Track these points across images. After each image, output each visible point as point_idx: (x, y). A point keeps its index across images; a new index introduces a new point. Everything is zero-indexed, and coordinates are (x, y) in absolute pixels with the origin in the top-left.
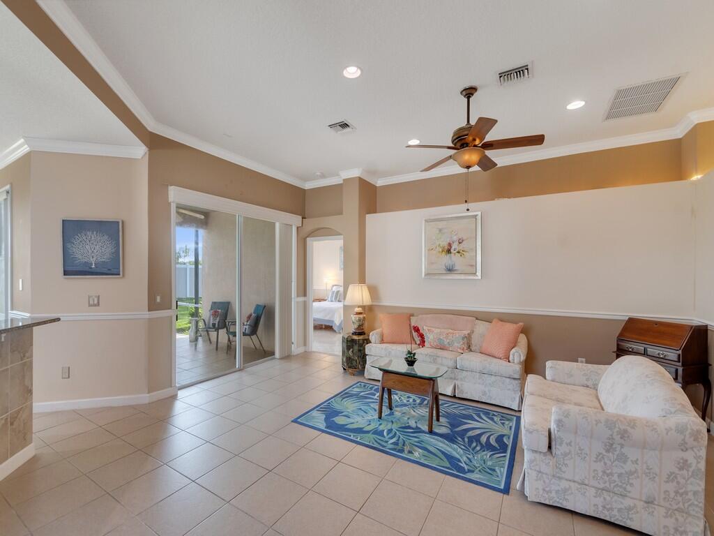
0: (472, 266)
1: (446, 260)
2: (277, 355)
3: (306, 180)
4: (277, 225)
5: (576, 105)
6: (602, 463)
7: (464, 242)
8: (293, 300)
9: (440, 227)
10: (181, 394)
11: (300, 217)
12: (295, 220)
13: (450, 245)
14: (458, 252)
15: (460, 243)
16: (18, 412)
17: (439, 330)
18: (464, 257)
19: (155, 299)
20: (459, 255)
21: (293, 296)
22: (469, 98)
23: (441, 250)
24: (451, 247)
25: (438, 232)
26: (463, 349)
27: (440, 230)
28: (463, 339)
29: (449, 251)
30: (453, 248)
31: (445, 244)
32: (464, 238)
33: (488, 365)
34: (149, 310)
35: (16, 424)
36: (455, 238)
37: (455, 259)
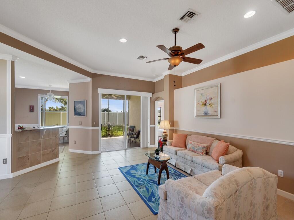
0: (216, 111)
1: (204, 109)
2: (141, 146)
3: (154, 78)
4: (141, 97)
5: (250, 14)
6: (179, 212)
7: (212, 99)
8: (149, 126)
9: (202, 93)
10: (102, 153)
11: (151, 94)
12: (149, 95)
13: (206, 101)
14: (210, 105)
15: (210, 100)
16: (54, 149)
17: (194, 143)
18: (212, 107)
19: (94, 123)
20: (210, 106)
21: (149, 124)
22: (175, 34)
23: (202, 104)
24: (206, 102)
25: (201, 95)
26: (202, 153)
27: (202, 94)
28: (203, 148)
29: (205, 105)
30: (207, 103)
31: (204, 101)
32: (212, 97)
33: (204, 162)
34: (92, 126)
35: (54, 152)
36: (208, 98)
37: (208, 108)
